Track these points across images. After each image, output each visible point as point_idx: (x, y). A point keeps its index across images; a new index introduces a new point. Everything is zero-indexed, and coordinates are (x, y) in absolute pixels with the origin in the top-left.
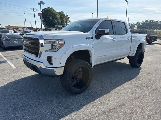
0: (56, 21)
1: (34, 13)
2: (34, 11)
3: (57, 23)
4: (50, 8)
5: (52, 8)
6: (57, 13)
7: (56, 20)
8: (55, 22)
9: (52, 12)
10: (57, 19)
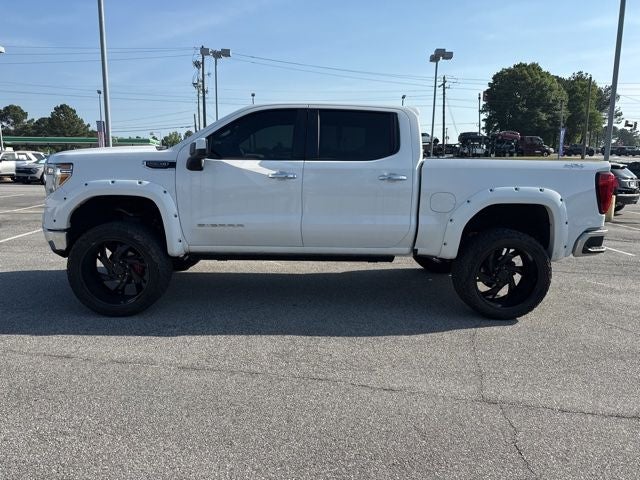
0: (544, 117)
1: (444, 93)
2: (444, 85)
3: (548, 125)
4: (525, 65)
5: (535, 67)
6: (556, 85)
7: (543, 111)
8: (539, 121)
9: (530, 80)
10: (548, 108)
